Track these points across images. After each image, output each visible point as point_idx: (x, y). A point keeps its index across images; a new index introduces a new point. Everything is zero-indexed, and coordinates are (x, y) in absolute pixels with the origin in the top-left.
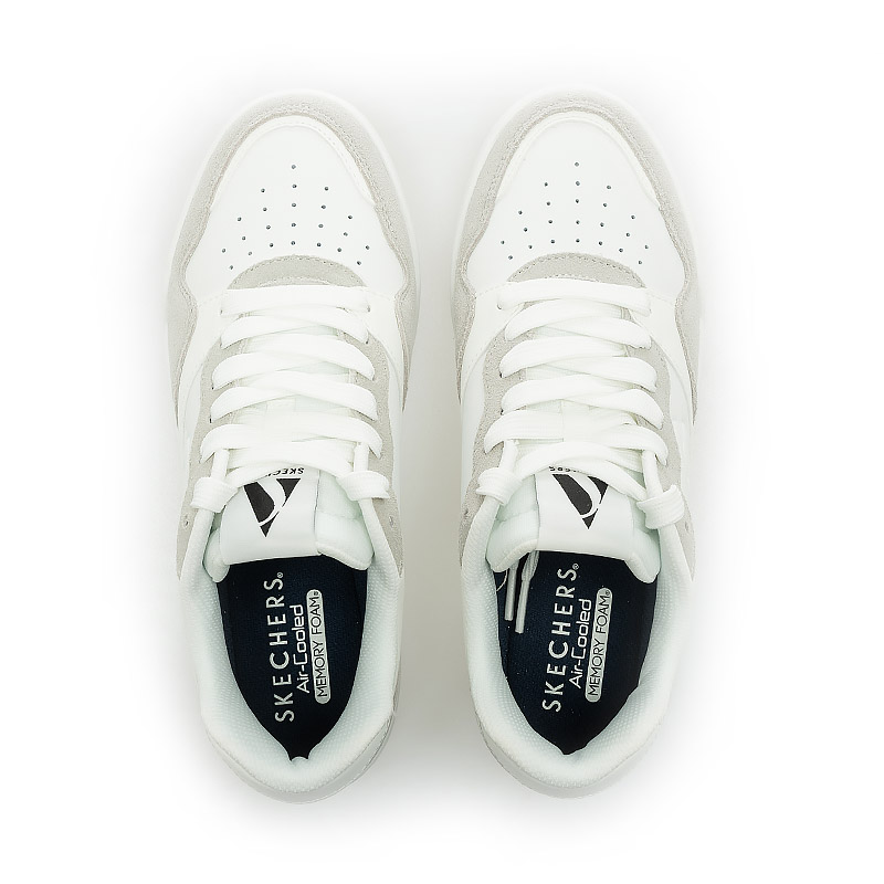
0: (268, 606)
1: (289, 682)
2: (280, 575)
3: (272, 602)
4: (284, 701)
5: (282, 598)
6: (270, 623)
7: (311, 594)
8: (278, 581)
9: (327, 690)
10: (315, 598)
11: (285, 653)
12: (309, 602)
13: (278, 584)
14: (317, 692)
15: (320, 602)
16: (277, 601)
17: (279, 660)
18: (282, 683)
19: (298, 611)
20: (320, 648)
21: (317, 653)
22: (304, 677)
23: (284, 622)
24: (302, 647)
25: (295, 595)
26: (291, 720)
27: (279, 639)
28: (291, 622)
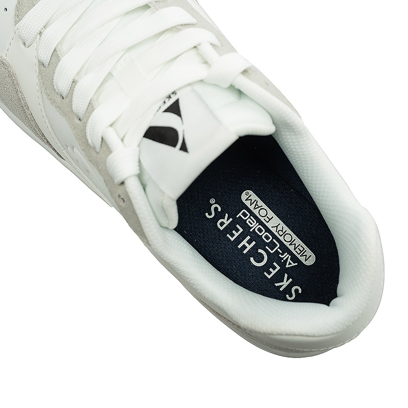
0: (221, 228)
1: (278, 268)
2: (212, 201)
3: (222, 224)
4: (285, 283)
5: (227, 215)
6: (232, 239)
7: (244, 197)
8: (215, 206)
9: (309, 252)
10: (249, 197)
11: (260, 251)
12: (248, 203)
13: (216, 209)
14: (302, 259)
15: (254, 197)
16: (225, 221)
17: (259, 258)
18: (274, 272)
19: (245, 215)
20: (280, 228)
21: (281, 233)
22: (286, 256)
23: (241, 230)
24: (267, 238)
25: (234, 206)
26: (300, 292)
27: (247, 245)
28: (246, 227)
